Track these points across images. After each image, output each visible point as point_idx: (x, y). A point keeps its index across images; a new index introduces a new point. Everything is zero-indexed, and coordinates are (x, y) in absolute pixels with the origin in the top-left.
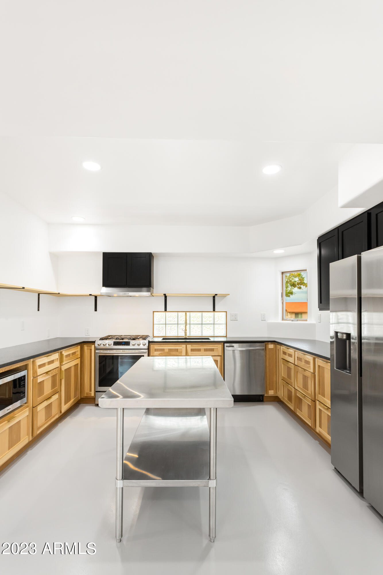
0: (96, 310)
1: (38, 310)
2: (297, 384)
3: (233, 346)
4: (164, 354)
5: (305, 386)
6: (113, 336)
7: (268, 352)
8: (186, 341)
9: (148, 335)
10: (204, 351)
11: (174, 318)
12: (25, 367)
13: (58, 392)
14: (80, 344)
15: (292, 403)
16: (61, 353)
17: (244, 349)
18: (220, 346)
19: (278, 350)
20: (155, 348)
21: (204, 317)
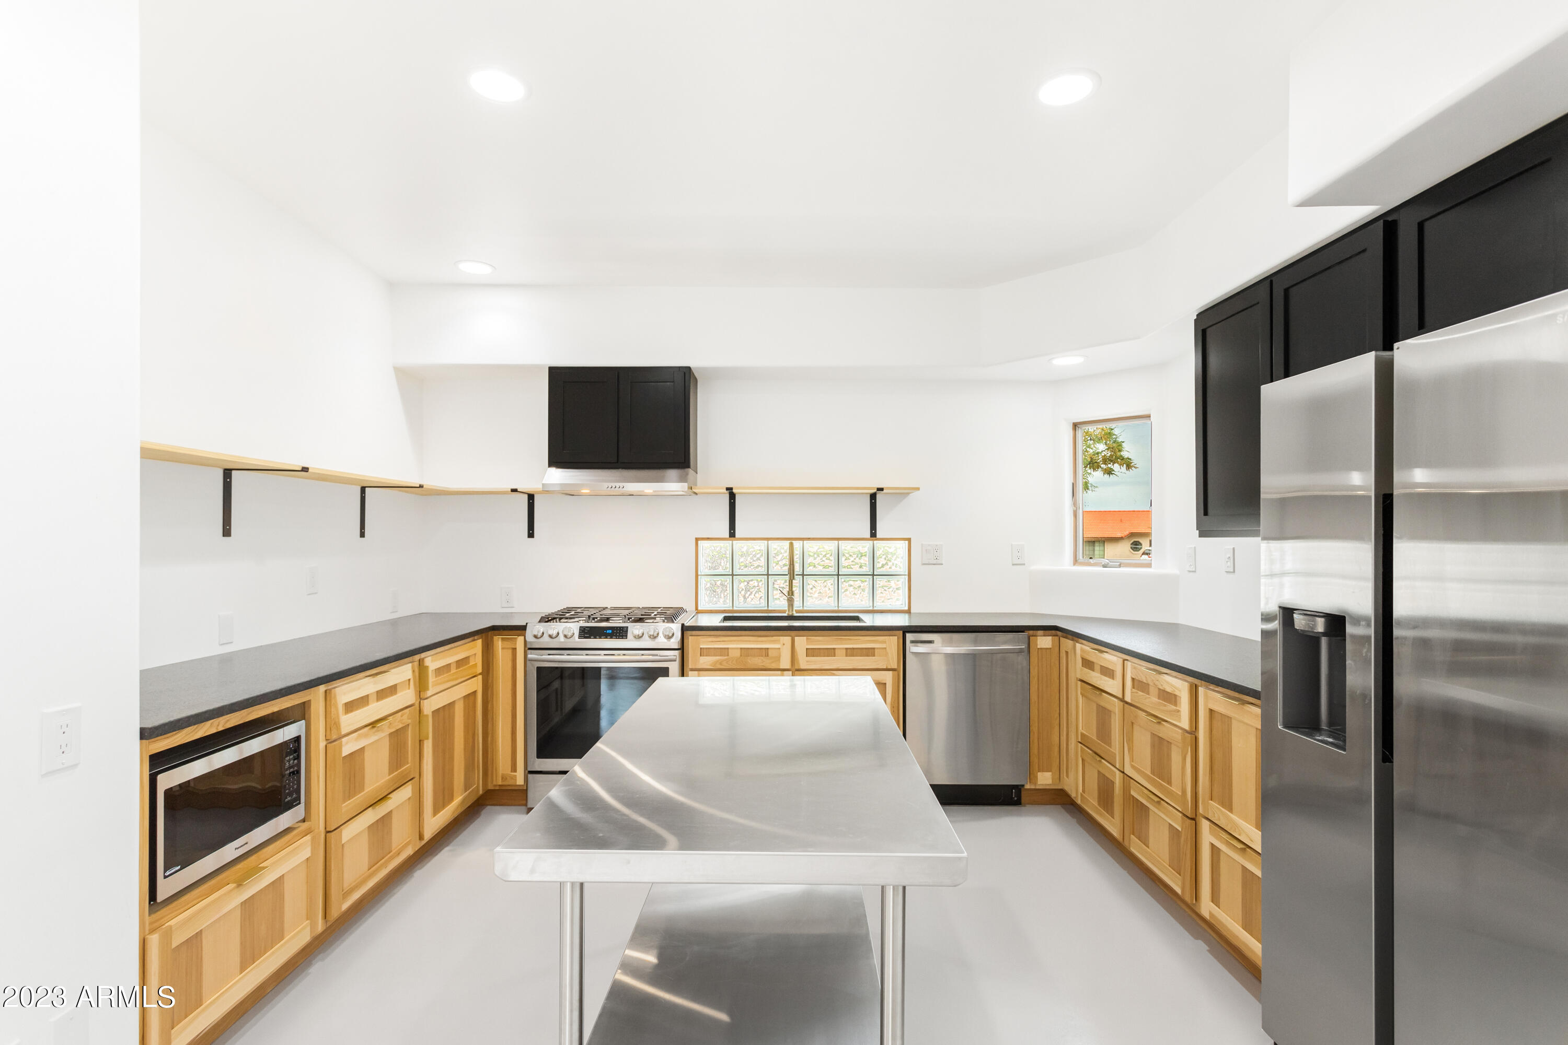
0: (531, 535)
1: (362, 535)
2: (1132, 760)
3: (930, 642)
4: (727, 663)
5: (1161, 769)
6: (579, 610)
7: (1034, 659)
8: (792, 625)
9: (682, 608)
10: (846, 656)
11: (758, 556)
12: (301, 712)
13: (413, 779)
14: (484, 635)
15: (1113, 817)
16: (421, 662)
17: (961, 650)
18: (892, 642)
19: (1067, 653)
20: (701, 647)
21: (844, 555)
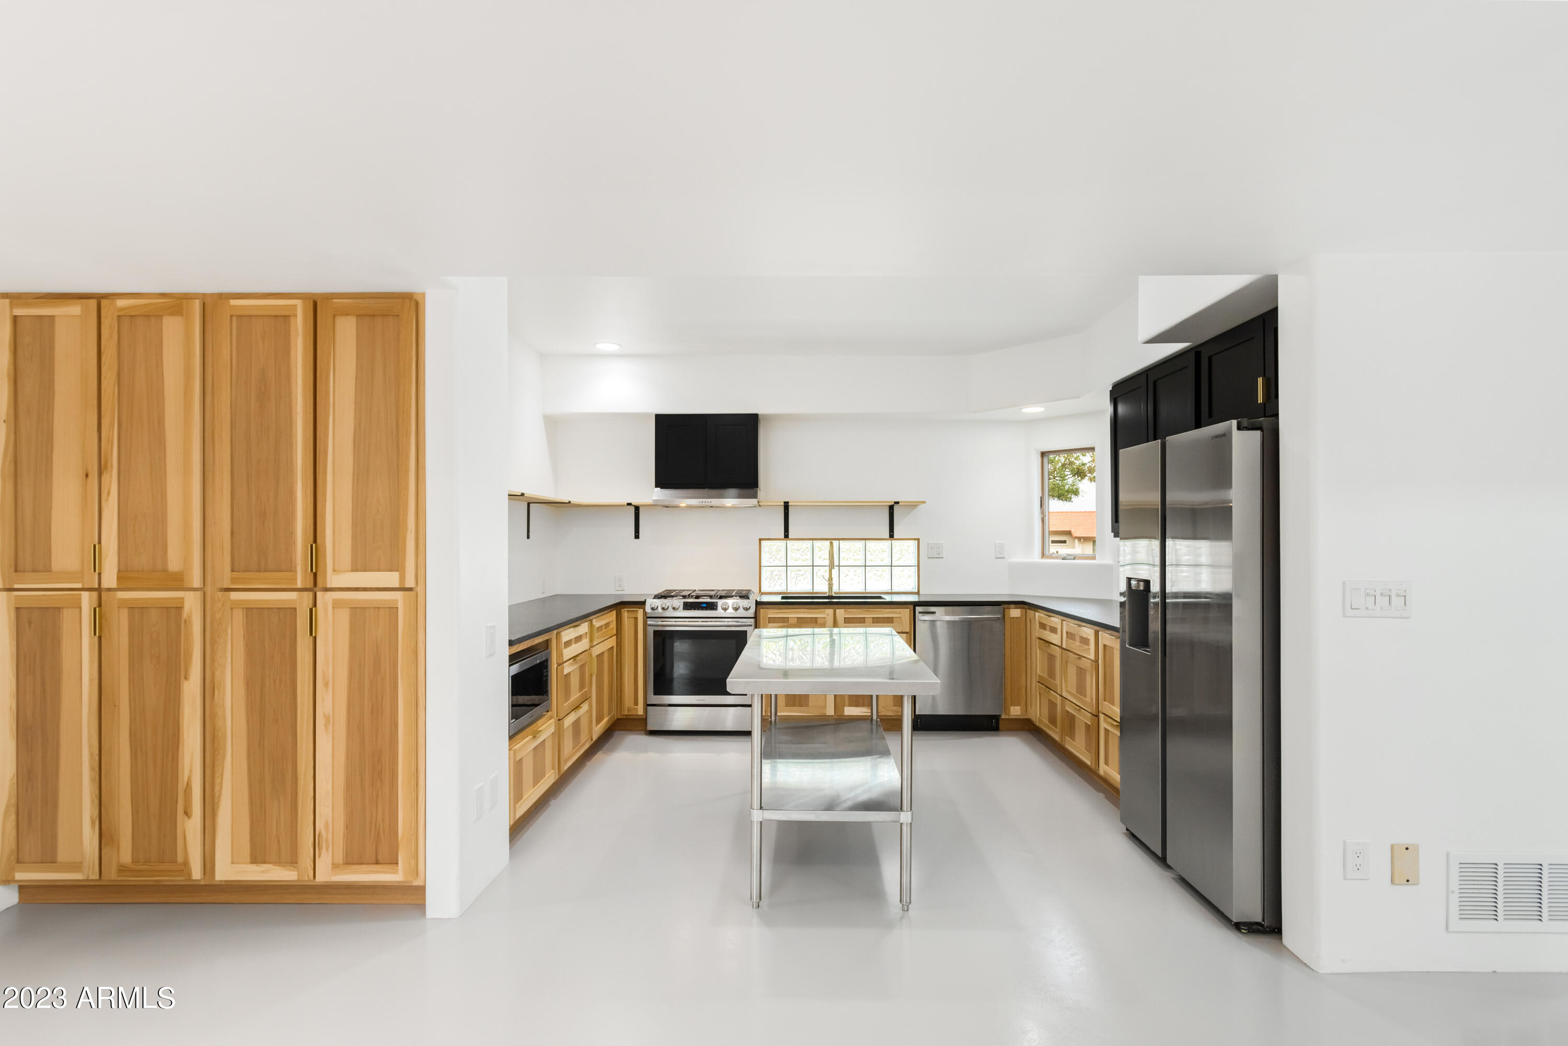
0: (637, 537)
1: (528, 537)
2: (1066, 687)
3: (933, 613)
5: (1081, 689)
6: (679, 591)
7: (1008, 625)
8: (832, 601)
9: (750, 591)
10: (873, 623)
11: (805, 552)
12: (547, 644)
13: (588, 699)
14: (616, 608)
15: (1056, 727)
16: (591, 622)
17: (956, 618)
18: (906, 613)
19: (1030, 619)
20: (769, 616)
21: (869, 551)
